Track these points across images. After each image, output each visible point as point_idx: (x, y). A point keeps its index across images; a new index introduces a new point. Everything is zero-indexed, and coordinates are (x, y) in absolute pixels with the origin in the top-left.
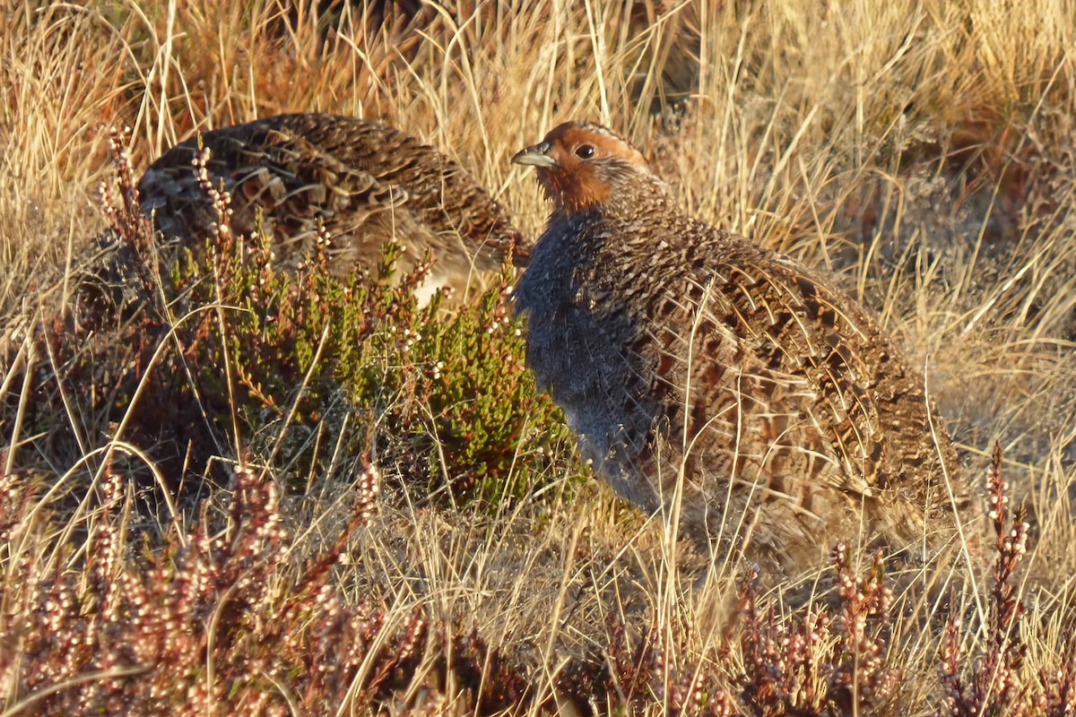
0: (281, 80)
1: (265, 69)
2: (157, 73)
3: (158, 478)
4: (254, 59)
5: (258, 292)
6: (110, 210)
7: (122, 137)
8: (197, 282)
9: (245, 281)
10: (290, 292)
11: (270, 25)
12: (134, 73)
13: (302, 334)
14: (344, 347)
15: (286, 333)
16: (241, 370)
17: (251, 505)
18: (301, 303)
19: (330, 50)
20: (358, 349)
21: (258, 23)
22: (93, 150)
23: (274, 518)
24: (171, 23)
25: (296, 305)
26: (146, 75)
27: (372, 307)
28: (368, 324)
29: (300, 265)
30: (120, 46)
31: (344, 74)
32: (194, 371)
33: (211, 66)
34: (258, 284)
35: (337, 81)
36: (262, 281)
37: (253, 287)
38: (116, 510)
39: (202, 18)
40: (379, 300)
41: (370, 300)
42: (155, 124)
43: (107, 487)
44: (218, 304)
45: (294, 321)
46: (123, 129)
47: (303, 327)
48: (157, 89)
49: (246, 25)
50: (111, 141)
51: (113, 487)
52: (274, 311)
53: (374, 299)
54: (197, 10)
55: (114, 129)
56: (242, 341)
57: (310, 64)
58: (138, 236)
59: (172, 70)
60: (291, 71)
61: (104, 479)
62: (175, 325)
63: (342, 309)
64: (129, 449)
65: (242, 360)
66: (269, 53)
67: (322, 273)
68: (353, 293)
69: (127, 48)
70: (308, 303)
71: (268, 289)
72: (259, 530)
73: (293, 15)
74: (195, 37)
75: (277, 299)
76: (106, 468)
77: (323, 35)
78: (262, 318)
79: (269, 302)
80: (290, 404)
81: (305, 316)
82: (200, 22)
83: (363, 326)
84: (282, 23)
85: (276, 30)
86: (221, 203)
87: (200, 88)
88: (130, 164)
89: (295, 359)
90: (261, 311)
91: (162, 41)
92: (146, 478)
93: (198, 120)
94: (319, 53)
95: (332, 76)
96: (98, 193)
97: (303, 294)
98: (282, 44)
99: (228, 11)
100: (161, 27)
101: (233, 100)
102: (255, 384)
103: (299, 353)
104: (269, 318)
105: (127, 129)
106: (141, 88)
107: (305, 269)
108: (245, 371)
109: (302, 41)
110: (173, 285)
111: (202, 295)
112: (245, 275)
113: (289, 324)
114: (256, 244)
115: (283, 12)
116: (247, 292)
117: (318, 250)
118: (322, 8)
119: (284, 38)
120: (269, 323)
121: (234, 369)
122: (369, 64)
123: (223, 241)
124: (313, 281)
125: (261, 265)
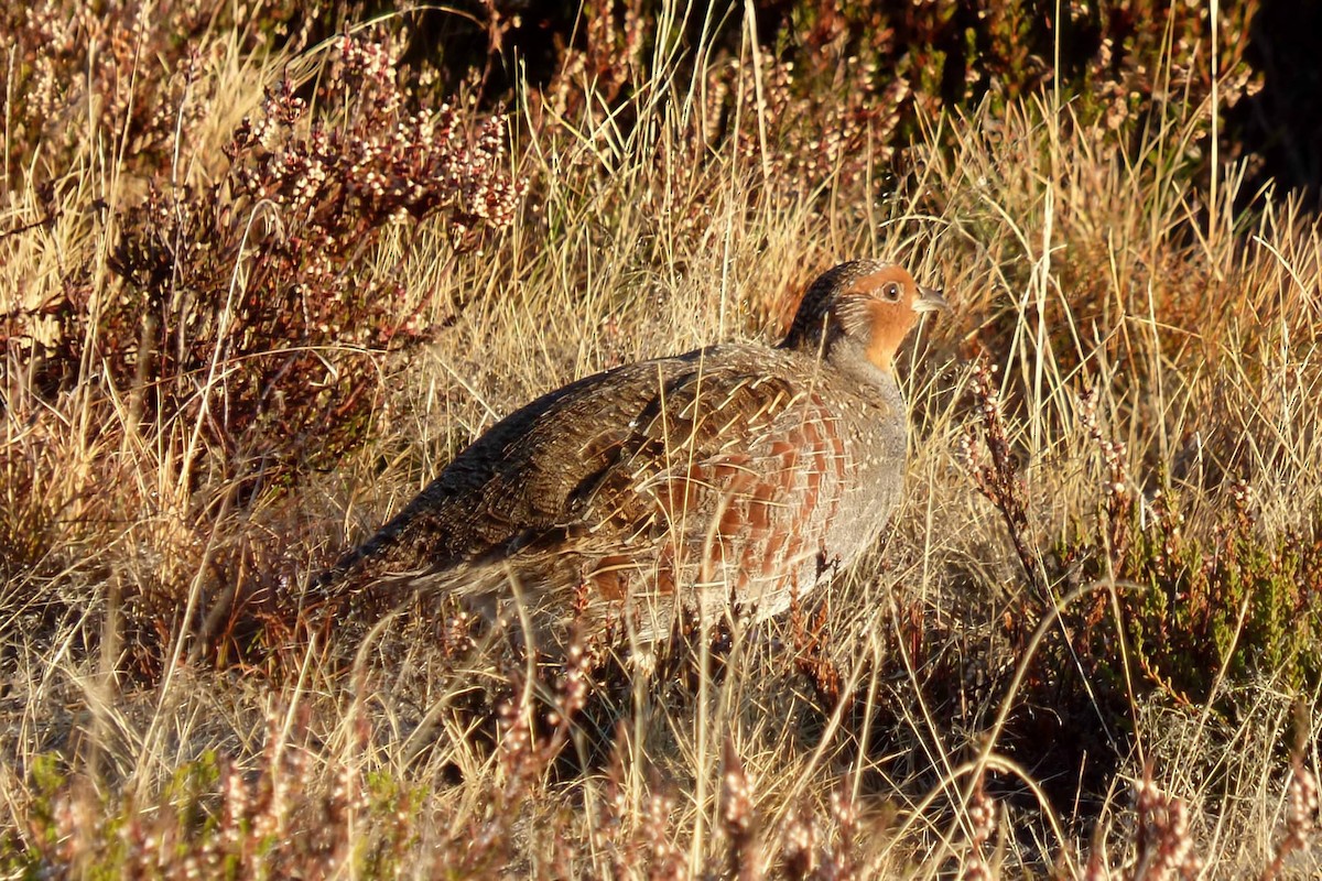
0: (1192, 300)
1: (1172, 286)
2: (1032, 297)
3: (1043, 801)
4: (1157, 273)
5: (1165, 565)
6: (976, 469)
7: (988, 377)
8: (1086, 557)
9: (1148, 551)
10: (1205, 563)
11: (1174, 231)
12: (1004, 298)
13: (1221, 615)
14: (1274, 628)
15: (1202, 613)
16: (1145, 661)
17: (1157, 828)
18: (1219, 574)
19: (1251, 258)
20: (1291, 629)
21: (1158, 230)
22: (957, 396)
23: (1187, 844)
24: (1047, 233)
25: (1213, 578)
26: (1018, 298)
27: (1309, 577)
28: (1303, 598)
29: (1216, 528)
30: (988, 266)
31: (1269, 288)
32: (1087, 664)
33: (1103, 285)
34: (1165, 555)
35: (1260, 297)
36: (1170, 551)
37: (1158, 559)
38: (993, 838)
39: (1089, 227)
40: (1315, 568)
41: (1305, 569)
42: (1032, 358)
43: (978, 813)
44: (1110, 581)
45: (1210, 598)
46: (989, 368)
47: (1224, 606)
48: (1032, 315)
49: (1145, 235)
50: (975, 383)
51: (986, 813)
52: (1185, 587)
53: (1310, 567)
54: (1083, 217)
55: (978, 369)
56: (1145, 625)
57: (1228, 277)
58: (1011, 501)
59: (1051, 291)
60: (1202, 287)
61: (973, 804)
62: (1060, 607)
63: (1269, 582)
64: (1003, 765)
65: (1146, 649)
66: (1174, 266)
67: (1243, 537)
68: (1283, 561)
69: (996, 270)
70: (1227, 575)
71: (1177, 560)
72: (1169, 860)
73: (1203, 217)
74: (1083, 257)
75: (1188, 572)
76: (976, 790)
77: (1243, 240)
78: (1171, 596)
79: (1179, 575)
80: (1204, 701)
81: (1224, 593)
82: (1086, 233)
83: (1297, 602)
84: (1190, 230)
85: (1181, 238)
86: (1114, 455)
87: (1090, 312)
88: (999, 412)
89: (1213, 645)
90: (1167, 587)
91: (1038, 255)
92: (1027, 801)
93: (1086, 350)
94: (1237, 258)
95: (1254, 291)
96: (961, 450)
97: (1221, 565)
98: (1191, 254)
99: (1122, 214)
100: (1037, 237)
101: (1130, 325)
102: (1164, 678)
103: (1218, 638)
104: (1179, 596)
105: (995, 368)
106: (1013, 315)
107: (1222, 533)
108: (1152, 664)
109: (1215, 250)
110: (1059, 561)
111: (1093, 570)
112: (1148, 544)
113: (1204, 603)
114: (1161, 505)
115: (1190, 214)
116: (1151, 564)
117: (1237, 509)
118: (1238, 208)
119: (1192, 247)
120: (1180, 602)
121: (1134, 662)
122: (1297, 279)
123: (1119, 503)
124: (1233, 548)
125: (1167, 531)
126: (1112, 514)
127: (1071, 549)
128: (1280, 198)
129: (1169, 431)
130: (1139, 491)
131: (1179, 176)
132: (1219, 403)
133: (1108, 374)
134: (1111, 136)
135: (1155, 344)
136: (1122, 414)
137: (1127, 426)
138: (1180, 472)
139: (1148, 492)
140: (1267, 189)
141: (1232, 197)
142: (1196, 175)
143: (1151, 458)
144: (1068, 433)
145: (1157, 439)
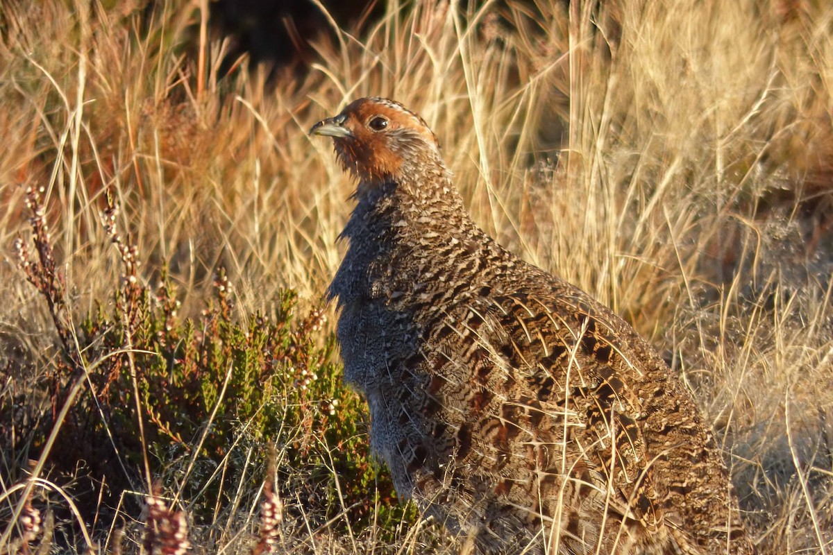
0: (183, 142)
1: (169, 131)
2: (69, 139)
3: (75, 511)
4: (157, 123)
5: (165, 338)
6: (27, 264)
7: (37, 196)
8: (107, 330)
9: (153, 328)
10: (195, 338)
11: (172, 91)
12: (47, 138)
13: (207, 376)
14: (247, 387)
15: (192, 375)
16: (150, 410)
17: (163, 534)
18: (206, 347)
19: (229, 112)
20: (259, 389)
21: (161, 89)
22: (10, 210)
23: (184, 545)
24: (81, 90)
25: (201, 349)
26: (58, 137)
27: (272, 351)
28: (269, 366)
29: (204, 312)
30: (33, 113)
31: (240, 137)
32: (107, 411)
33: (118, 131)
34: (165, 330)
35: (235, 142)
36: (169, 328)
37: (160, 334)
38: (36, 542)
39: (109, 88)
40: (277, 343)
41: (269, 344)
42: (67, 185)
43: (27, 520)
44: (129, 348)
45: (199, 364)
46: (38, 189)
47: (208, 369)
48: (68, 152)
49: (150, 92)
50: (27, 200)
51: (32, 518)
52: (181, 355)
53: (273, 343)
54: (104, 80)
55: (29, 190)
56: (151, 383)
57: (210, 127)
58: (53, 288)
59: (83, 133)
60: (193, 132)
61: (25, 513)
62: (88, 370)
63: (244, 352)
64: (48, 485)
65: (151, 401)
66: (171, 118)
67: (225, 319)
68: (254, 337)
69: (41, 115)
70: (212, 347)
71: (175, 335)
73: (193, 82)
74: (104, 106)
75: (183, 344)
76: (27, 502)
77: (223, 98)
78: (170, 362)
79: (176, 347)
80: (196, 441)
81: (209, 360)
82: (107, 89)
83: (264, 368)
84: (183, 89)
85: (177, 96)
86: (129, 256)
87: (109, 150)
88: (44, 221)
89: (201, 399)
90: (168, 355)
91: (73, 107)
92: (63, 512)
93: (107, 180)
94: (218, 117)
95: (231, 136)
96: (16, 250)
97: (207, 339)
98: (184, 110)
99: (133, 79)
100: (72, 95)
101: (138, 161)
102: (164, 423)
103: (205, 393)
104: (176, 362)
105: (42, 189)
106: (53, 152)
107: (209, 316)
108: (154, 411)
109: (202, 106)
110: (86, 332)
111: (113, 341)
112: (153, 322)
113: (195, 367)
114: (163, 293)
115: (184, 79)
116: (155, 338)
117: (221, 298)
118: (221, 73)
119: (186, 104)
120: (176, 366)
121: (144, 409)
122: (265, 124)
123: (132, 291)
124: (217, 327)
125: (168, 313)
126: (129, 298)
127: (95, 325)
128: (252, 68)
129: (168, 240)
130: (146, 283)
131: (178, 52)
132: (203, 220)
133: (123, 197)
134: (125, 21)
135: (158, 176)
136: (132, 227)
137: (136, 236)
138: (175, 270)
139: (153, 283)
140: (242, 61)
141: (216, 64)
142: (189, 49)
143: (154, 259)
144: (93, 239)
145: (158, 246)
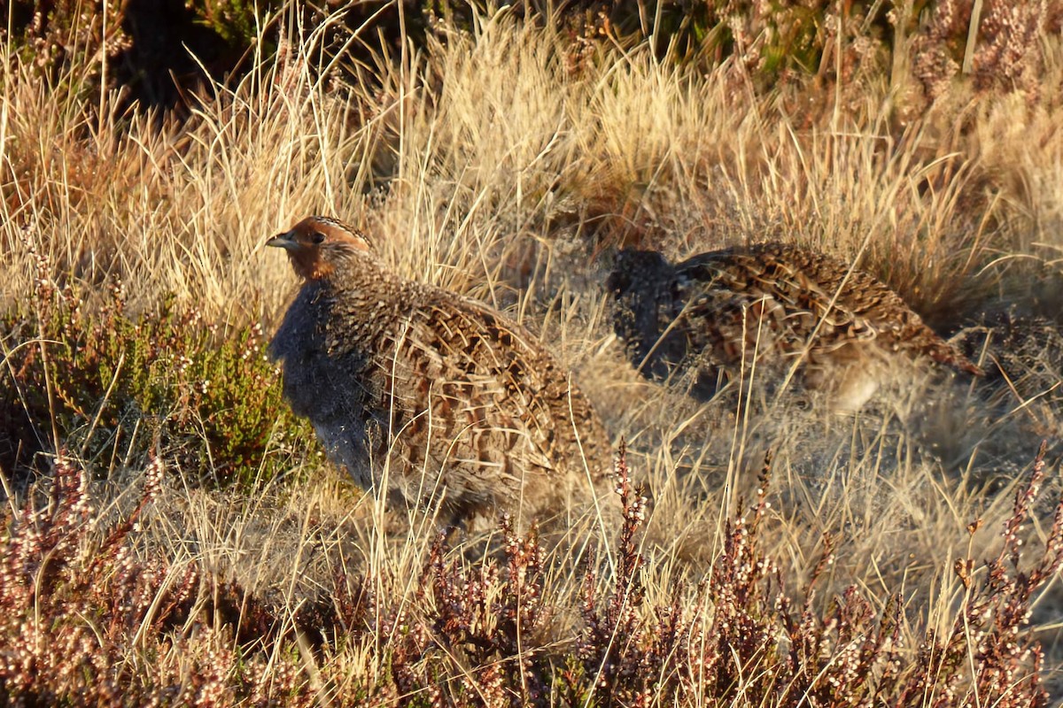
0: (86, 170)
1: (75, 162)
4: (66, 155)
5: (70, 329)
8: (24, 323)
9: (61, 321)
10: (95, 330)
11: (78, 129)
13: (104, 361)
14: (136, 370)
15: (92, 360)
16: (58, 388)
17: (67, 488)
18: (103, 337)
19: (123, 148)
20: (146, 371)
21: (69, 128)
23: (84, 497)
25: (99, 339)
27: (157, 340)
28: (154, 352)
29: (102, 309)
31: (133, 167)
32: (23, 388)
33: (34, 160)
34: (71, 323)
35: (129, 171)
36: (73, 322)
37: (67, 326)
39: (26, 125)
40: (161, 335)
41: (154, 335)
44: (41, 339)
45: (98, 351)
47: (105, 355)
49: (60, 130)
52: (83, 344)
53: (158, 334)
54: (23, 119)
56: (58, 365)
57: (109, 158)
60: (94, 163)
62: (8, 355)
63: (134, 342)
65: (59, 380)
66: (78, 150)
67: (118, 315)
68: (142, 330)
70: (108, 337)
71: (78, 327)
72: (73, 507)
73: (95, 122)
74: (23, 140)
75: (85, 335)
77: (118, 137)
78: (74, 349)
79: (79, 337)
80: (95, 413)
81: (106, 347)
82: (25, 128)
83: (150, 354)
84: (87, 127)
85: (82, 134)
86: (42, 263)
87: (26, 177)
89: (99, 379)
90: (73, 344)
93: (25, 201)
94: (115, 150)
95: (125, 167)
97: (105, 331)
98: (87, 144)
99: (46, 119)
101: (50, 185)
102: (69, 398)
103: (102, 375)
104: (79, 349)
107: (106, 312)
108: (62, 389)
109: (102, 142)
110: (7, 325)
111: (28, 332)
112: (61, 317)
113: (94, 353)
114: (69, 293)
115: (88, 120)
116: (62, 330)
117: (115, 298)
118: (117, 116)
119: (88, 139)
120: (79, 353)
121: (53, 387)
122: (152, 158)
123: (44, 291)
124: (112, 320)
125: (73, 310)
126: (41, 297)
127: (14, 319)
128: (142, 111)
129: (73, 249)
130: (55, 285)
131: (82, 97)
132: (102, 234)
133: (38, 215)
134: (40, 71)
135: (65, 199)
136: (45, 239)
137: (48, 246)
138: (79, 274)
139: (61, 285)
140: (135, 105)
141: (113, 109)
142: (92, 96)
143: (62, 265)
144: (13, 249)
145: (66, 254)
